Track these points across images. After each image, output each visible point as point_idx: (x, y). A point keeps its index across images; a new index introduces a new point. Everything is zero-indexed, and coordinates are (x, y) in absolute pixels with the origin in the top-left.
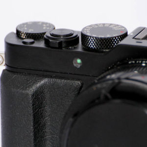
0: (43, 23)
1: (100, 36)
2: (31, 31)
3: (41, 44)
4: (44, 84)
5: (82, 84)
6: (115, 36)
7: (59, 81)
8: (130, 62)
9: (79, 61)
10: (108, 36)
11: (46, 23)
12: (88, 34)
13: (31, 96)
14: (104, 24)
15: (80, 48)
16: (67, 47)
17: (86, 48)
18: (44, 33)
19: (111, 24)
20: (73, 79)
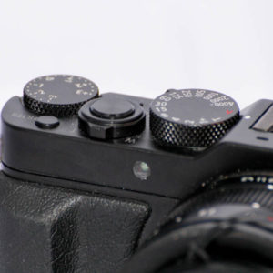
0: (76, 79)
2: (52, 99)
4: (77, 206)
5: (150, 211)
6: (215, 120)
7: (105, 202)
8: (244, 179)
9: (145, 166)
10: (203, 121)
11: (82, 80)
12: (164, 116)
13: (49, 230)
15: (145, 142)
17: (160, 144)
18: (78, 106)
19: (208, 92)
20: (132, 200)
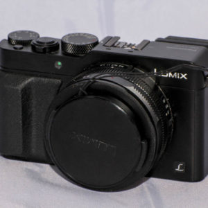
0: (30, 32)
1: (77, 44)
2: (20, 38)
3: (28, 50)
4: (31, 82)
5: (62, 82)
6: (88, 43)
7: (43, 79)
8: (101, 65)
9: (59, 63)
10: (83, 44)
11: (32, 32)
12: (67, 42)
13: (20, 91)
14: (79, 34)
15: (60, 53)
16: (50, 52)
17: (65, 54)
18: (31, 41)
19: (85, 34)
20: (55, 78)
